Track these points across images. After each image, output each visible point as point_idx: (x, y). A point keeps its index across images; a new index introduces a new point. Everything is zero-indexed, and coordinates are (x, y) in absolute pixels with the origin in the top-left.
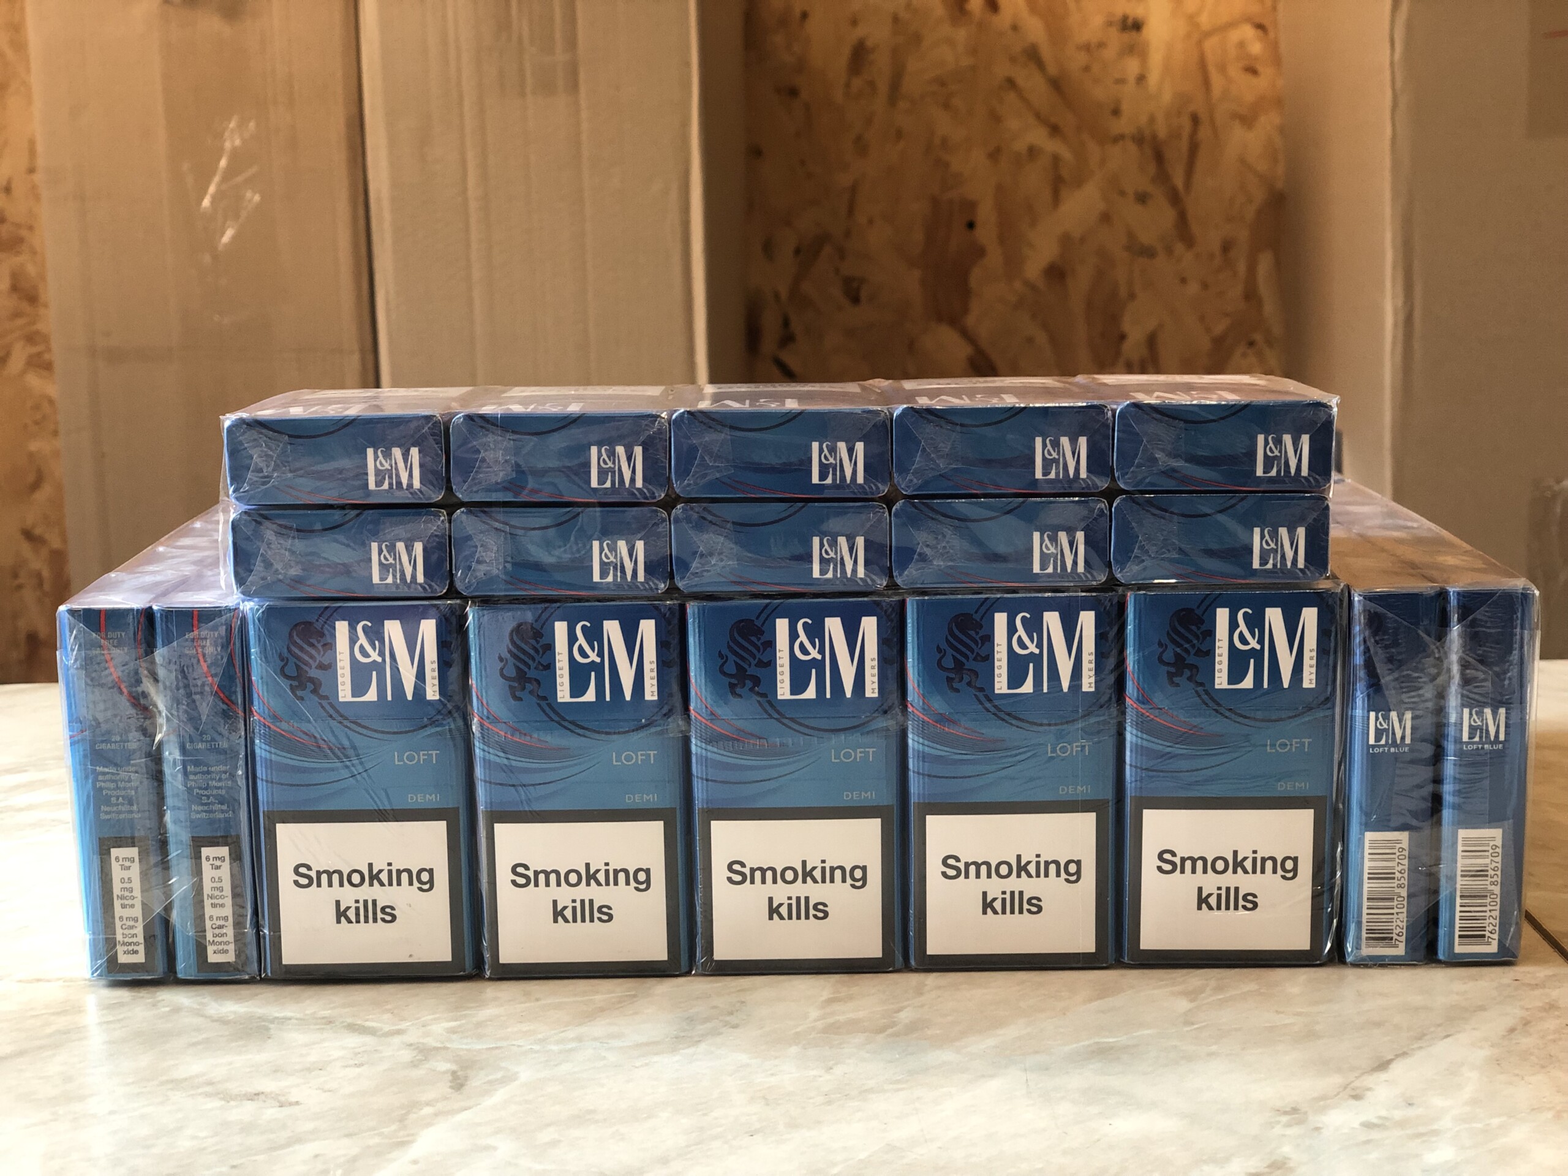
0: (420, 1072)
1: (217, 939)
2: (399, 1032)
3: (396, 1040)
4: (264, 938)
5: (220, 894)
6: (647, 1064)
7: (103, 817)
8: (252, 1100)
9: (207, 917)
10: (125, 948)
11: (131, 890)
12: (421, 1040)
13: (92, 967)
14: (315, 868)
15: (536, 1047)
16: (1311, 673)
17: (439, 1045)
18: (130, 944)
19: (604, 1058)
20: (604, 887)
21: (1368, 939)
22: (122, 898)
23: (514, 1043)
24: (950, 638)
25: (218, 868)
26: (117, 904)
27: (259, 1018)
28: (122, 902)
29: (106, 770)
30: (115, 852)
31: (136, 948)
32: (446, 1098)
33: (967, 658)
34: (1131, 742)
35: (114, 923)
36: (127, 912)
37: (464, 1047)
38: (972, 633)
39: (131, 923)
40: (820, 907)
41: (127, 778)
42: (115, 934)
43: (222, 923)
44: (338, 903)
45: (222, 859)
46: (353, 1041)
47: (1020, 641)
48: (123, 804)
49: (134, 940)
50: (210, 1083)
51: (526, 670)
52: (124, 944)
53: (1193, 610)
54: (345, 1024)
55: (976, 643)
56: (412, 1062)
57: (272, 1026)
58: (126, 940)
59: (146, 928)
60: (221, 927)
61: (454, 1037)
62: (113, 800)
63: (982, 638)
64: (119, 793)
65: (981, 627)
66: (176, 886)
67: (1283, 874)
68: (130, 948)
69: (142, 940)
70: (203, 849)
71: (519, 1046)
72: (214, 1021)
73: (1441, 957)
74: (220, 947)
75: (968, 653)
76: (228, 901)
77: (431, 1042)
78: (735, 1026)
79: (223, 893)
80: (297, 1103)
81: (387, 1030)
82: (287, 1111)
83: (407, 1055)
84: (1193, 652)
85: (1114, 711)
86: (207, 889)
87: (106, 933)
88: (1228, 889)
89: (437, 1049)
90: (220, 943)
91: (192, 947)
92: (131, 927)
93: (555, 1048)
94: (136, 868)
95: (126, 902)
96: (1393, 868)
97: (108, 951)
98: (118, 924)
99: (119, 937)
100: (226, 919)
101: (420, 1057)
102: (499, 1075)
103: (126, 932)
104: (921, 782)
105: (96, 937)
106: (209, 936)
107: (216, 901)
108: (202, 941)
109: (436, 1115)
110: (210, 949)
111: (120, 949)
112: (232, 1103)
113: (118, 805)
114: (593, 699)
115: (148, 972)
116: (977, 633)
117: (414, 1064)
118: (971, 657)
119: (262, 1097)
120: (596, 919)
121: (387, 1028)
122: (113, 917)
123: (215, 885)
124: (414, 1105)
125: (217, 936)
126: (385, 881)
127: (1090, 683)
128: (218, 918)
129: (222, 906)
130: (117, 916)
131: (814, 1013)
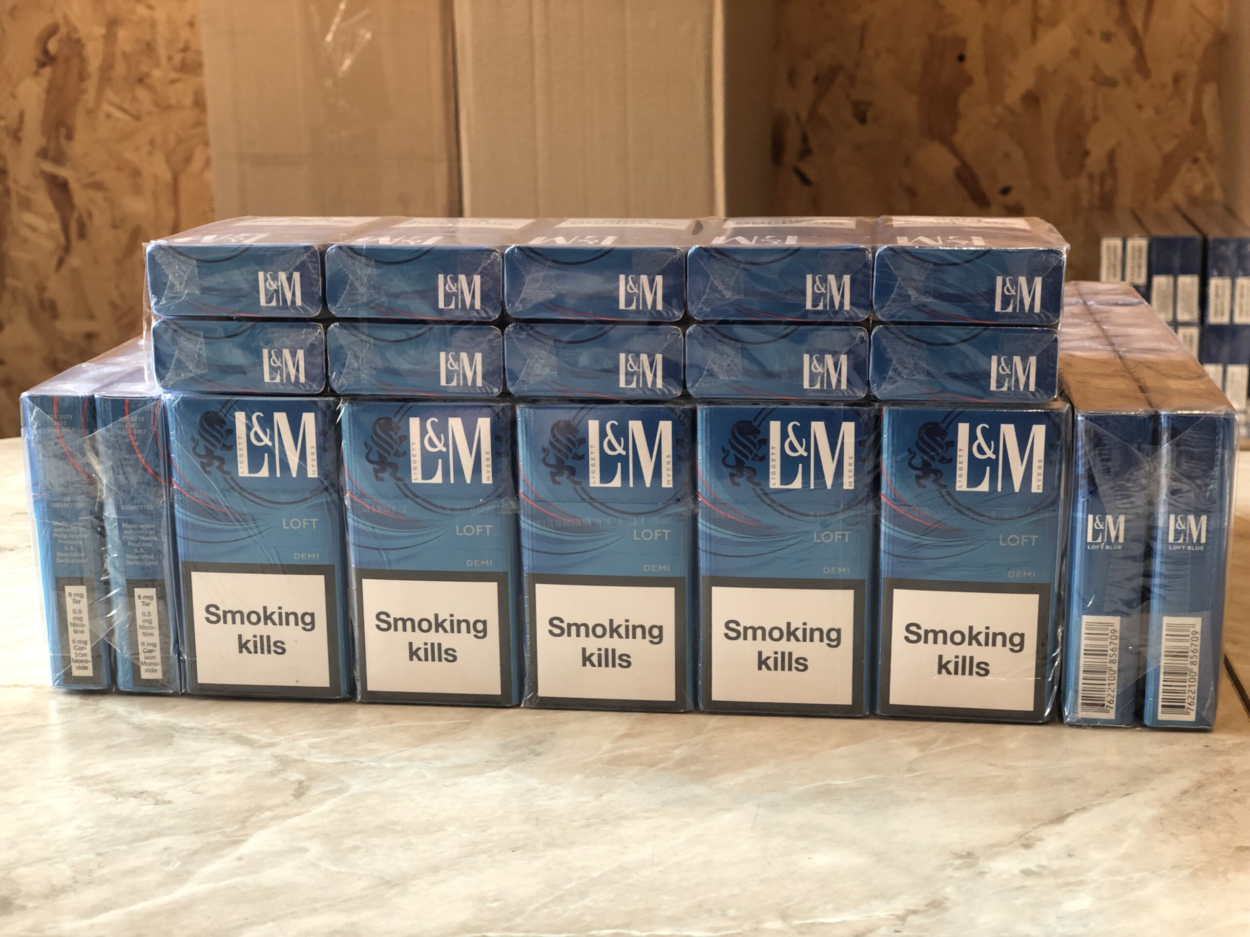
0: (275, 780)
1: (148, 661)
2: (272, 745)
3: (267, 752)
4: (184, 662)
5: (149, 625)
6: (455, 784)
7: (59, 561)
8: (135, 797)
9: (140, 643)
10: (78, 665)
11: (81, 619)
12: (287, 753)
13: (53, 678)
14: (222, 608)
15: (373, 764)
16: (1039, 480)
17: (297, 758)
18: (81, 661)
19: (424, 776)
20: (450, 634)
21: (1083, 704)
22: (74, 625)
23: (359, 759)
24: (732, 441)
25: (148, 604)
26: (71, 629)
27: (170, 727)
28: (75, 628)
29: (60, 524)
30: (68, 589)
31: (86, 665)
32: (286, 805)
33: (747, 457)
34: (885, 533)
35: (68, 645)
36: (79, 637)
37: (318, 761)
38: (751, 437)
39: (82, 645)
40: (625, 658)
41: (76, 532)
42: (69, 653)
43: (151, 648)
44: (240, 637)
45: (151, 598)
46: (235, 751)
47: (791, 445)
48: (73, 551)
49: (84, 658)
50: (110, 781)
51: (386, 455)
52: (77, 661)
53: (938, 424)
54: (233, 736)
55: (755, 446)
56: (272, 771)
57: (176, 734)
58: (78, 658)
59: (93, 649)
60: (150, 651)
61: (314, 751)
62: (66, 548)
63: (759, 441)
64: (70, 542)
65: (758, 432)
66: (115, 618)
67: (1011, 647)
68: (81, 665)
69: (89, 658)
70: (136, 590)
71: (361, 762)
72: (134, 728)
73: (1147, 722)
74: (151, 667)
75: (748, 453)
76: (156, 632)
77: (294, 755)
78: (538, 755)
79: (152, 625)
80: (169, 802)
81: (263, 742)
82: (160, 808)
83: (271, 765)
84: (937, 459)
85: (871, 506)
86: (139, 622)
87: (62, 652)
88: (964, 658)
89: (296, 761)
90: (150, 664)
91: (128, 666)
92: (82, 649)
93: (388, 765)
94: (85, 601)
95: (78, 629)
96: (1106, 646)
97: (64, 667)
98: (72, 645)
99: (73, 656)
100: (154, 645)
101: (280, 768)
102: (335, 787)
103: (78, 652)
104: (708, 558)
105: (56, 655)
106: (142, 657)
107: (147, 631)
108: (136, 663)
109: (272, 818)
110: (143, 668)
111: (74, 665)
112: (120, 799)
113: (69, 552)
114: (440, 481)
115: (95, 683)
116: (755, 437)
117: (272, 774)
118: (750, 457)
119: (144, 795)
120: (443, 659)
121: (265, 740)
122: (68, 639)
123: (145, 618)
124: (260, 809)
125: (148, 658)
126: (277, 621)
127: (850, 482)
128: (149, 644)
129: (151, 635)
130: (71, 639)
131: (606, 746)
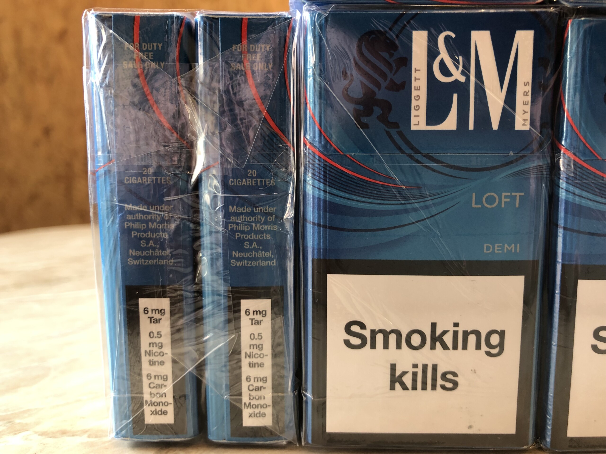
1: (253, 402)
4: (306, 402)
5: (259, 352)
7: (131, 262)
9: (244, 377)
10: (153, 408)
11: (160, 346)
13: (116, 428)
14: (370, 326)
18: (158, 404)
22: (150, 354)
25: (259, 323)
26: (145, 360)
28: (151, 358)
29: (136, 208)
30: (143, 302)
31: (164, 408)
35: (141, 381)
36: (156, 370)
39: (160, 382)
41: (159, 219)
42: (142, 393)
43: (260, 384)
44: (393, 367)
45: (263, 313)
48: (154, 249)
49: (163, 400)
52: (152, 404)
58: (154, 400)
59: (175, 388)
60: (258, 389)
62: (143, 243)
64: (149, 235)
66: (210, 344)
68: (158, 408)
69: (170, 399)
70: (243, 302)
74: (257, 411)
76: (268, 361)
79: (263, 351)
86: (245, 348)
87: (131, 392)
90: (257, 407)
91: (225, 411)
92: (160, 386)
94: (166, 320)
95: (155, 359)
97: (134, 412)
98: (145, 382)
99: (146, 397)
100: (264, 380)
103: (154, 391)
105: (122, 396)
106: (245, 399)
107: (255, 360)
108: (238, 405)
110: (246, 412)
111: (147, 410)
113: (147, 249)
115: (176, 434)
122: (140, 375)
123: (254, 342)
125: (254, 398)
126: (450, 343)
128: (257, 379)
129: (261, 365)
130: (144, 373)
